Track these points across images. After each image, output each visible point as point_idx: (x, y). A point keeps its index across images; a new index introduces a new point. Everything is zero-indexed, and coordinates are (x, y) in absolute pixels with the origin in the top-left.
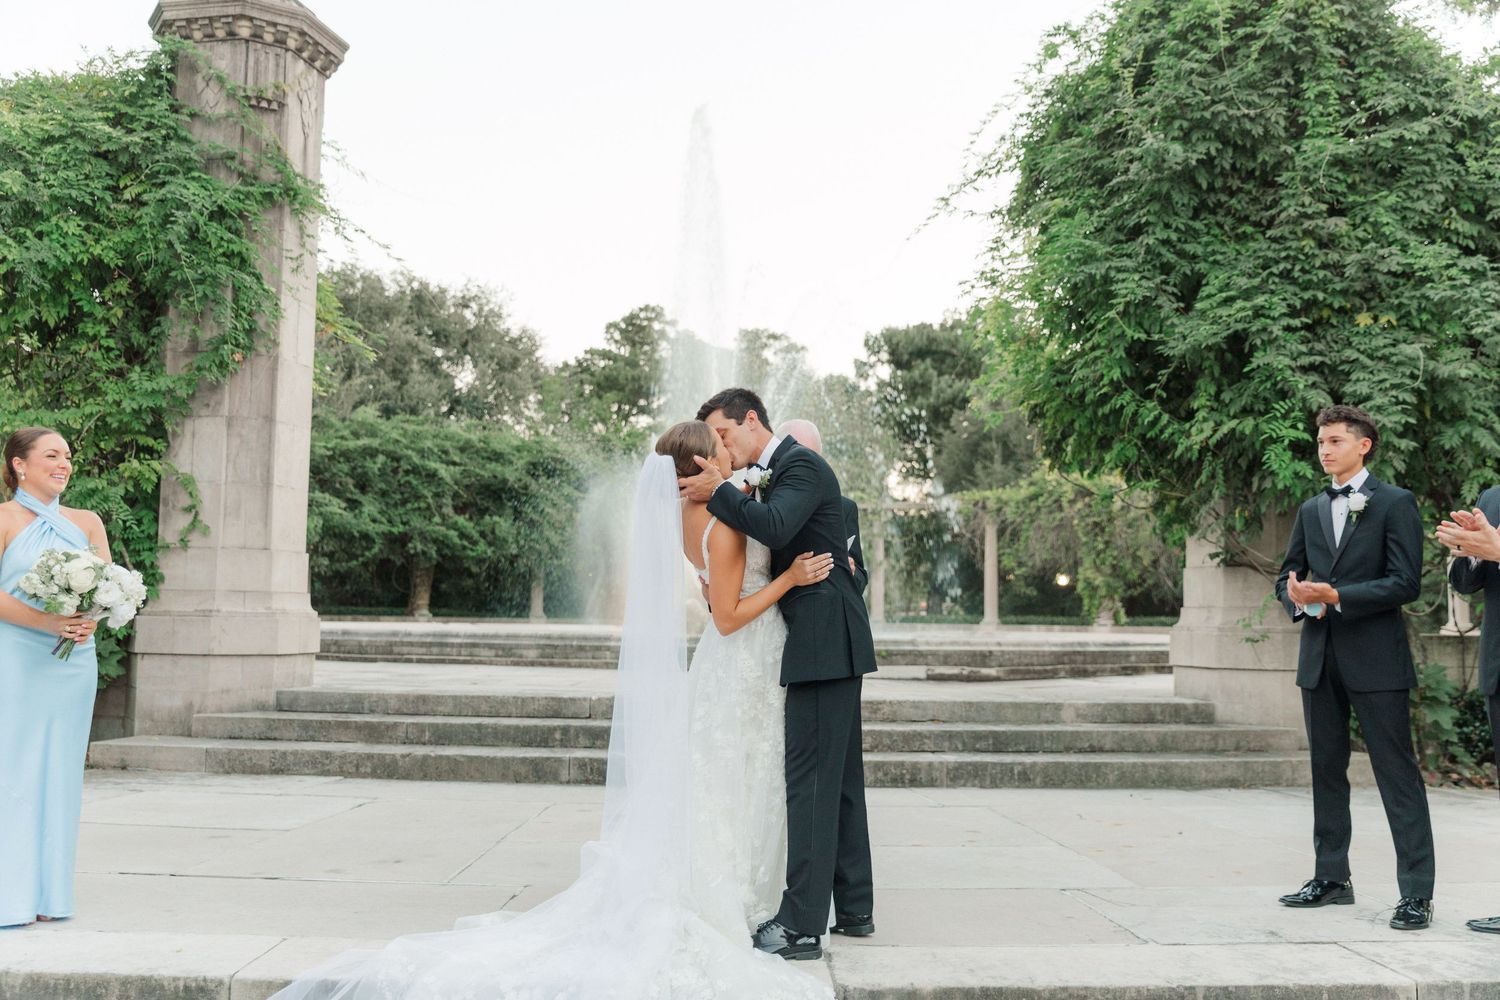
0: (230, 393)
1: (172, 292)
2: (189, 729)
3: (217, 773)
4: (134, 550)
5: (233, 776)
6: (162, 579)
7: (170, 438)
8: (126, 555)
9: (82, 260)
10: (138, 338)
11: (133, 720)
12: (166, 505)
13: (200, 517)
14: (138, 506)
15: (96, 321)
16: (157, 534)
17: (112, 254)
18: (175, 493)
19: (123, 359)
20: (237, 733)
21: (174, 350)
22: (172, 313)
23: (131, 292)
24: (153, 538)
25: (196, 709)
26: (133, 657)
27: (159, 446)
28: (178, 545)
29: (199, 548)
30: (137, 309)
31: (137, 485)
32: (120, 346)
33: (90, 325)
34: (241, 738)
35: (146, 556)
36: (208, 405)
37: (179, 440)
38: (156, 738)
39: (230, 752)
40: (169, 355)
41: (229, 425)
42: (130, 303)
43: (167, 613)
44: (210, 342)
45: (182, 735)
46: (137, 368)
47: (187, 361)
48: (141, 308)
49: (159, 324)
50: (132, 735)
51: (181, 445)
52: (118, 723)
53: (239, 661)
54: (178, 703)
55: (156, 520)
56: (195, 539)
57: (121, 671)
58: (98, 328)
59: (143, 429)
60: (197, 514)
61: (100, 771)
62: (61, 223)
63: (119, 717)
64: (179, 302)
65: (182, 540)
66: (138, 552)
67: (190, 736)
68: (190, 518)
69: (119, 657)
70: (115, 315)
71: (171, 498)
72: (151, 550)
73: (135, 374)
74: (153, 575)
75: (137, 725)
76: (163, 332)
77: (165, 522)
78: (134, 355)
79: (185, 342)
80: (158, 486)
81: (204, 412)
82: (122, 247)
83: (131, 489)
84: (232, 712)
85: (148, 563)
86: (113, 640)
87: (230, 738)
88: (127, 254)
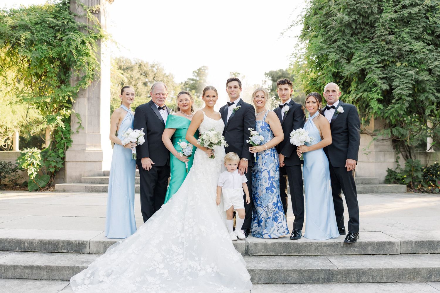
0: (88, 92)
1: (72, 64)
2: (81, 181)
3: (88, 192)
4: (65, 134)
5: (93, 193)
6: (72, 141)
7: (73, 104)
8: (62, 135)
9: (47, 56)
10: (63, 77)
11: (66, 179)
12: (72, 122)
13: (82, 125)
14: (65, 122)
15: (51, 73)
16: (70, 129)
17: (55, 54)
18: (74, 118)
19: (59, 83)
20: (93, 182)
21: (73, 80)
22: (72, 70)
23: (61, 64)
24: (69, 131)
25: (82, 175)
26: (65, 162)
27: (70, 106)
28: (76, 132)
29: (81, 133)
30: (62, 69)
31: (64, 116)
32: (58, 79)
33: (50, 74)
34: (94, 183)
35: (68, 136)
36: (82, 95)
37: (75, 104)
38: (72, 183)
39: (92, 186)
40: (71, 81)
41: (88, 100)
42: (61, 68)
43: (74, 151)
44: (82, 78)
45: (79, 182)
46: (63, 85)
47: (76, 83)
48: (64, 69)
49: (68, 73)
50: (66, 182)
51: (76, 106)
52: (63, 179)
53: (93, 163)
54: (78, 174)
55: (70, 126)
56: (80, 131)
57: (63, 166)
58: (52, 74)
59: (66, 102)
60: (81, 124)
61: (58, 192)
62: (41, 46)
63: (63, 178)
64: (73, 67)
65: (77, 131)
66: (66, 135)
67: (81, 183)
68: (79, 125)
69: (62, 162)
70: (57, 71)
71: (74, 120)
72: (69, 134)
73: (63, 86)
74: (70, 140)
75: (67, 180)
76: (69, 75)
77: (72, 126)
78: (62, 82)
79: (75, 78)
80: (70, 117)
81: (81, 96)
82: (58, 52)
83: (63, 118)
84: (92, 176)
85: (68, 137)
86: (60, 158)
87: (92, 183)
88: (60, 55)
